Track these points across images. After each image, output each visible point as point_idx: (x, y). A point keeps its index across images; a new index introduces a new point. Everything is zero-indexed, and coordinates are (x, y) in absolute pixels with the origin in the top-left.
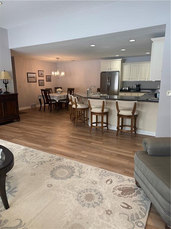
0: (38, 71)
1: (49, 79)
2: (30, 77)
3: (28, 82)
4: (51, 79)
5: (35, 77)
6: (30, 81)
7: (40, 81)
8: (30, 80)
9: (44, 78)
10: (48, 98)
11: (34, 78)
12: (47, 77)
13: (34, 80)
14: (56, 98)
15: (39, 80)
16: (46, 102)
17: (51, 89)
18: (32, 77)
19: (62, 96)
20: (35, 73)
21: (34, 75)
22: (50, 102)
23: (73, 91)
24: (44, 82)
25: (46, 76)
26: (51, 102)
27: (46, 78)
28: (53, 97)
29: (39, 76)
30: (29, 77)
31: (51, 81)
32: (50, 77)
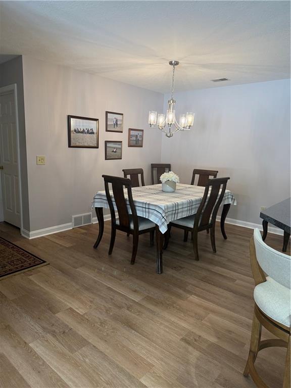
0: (107, 113)
1: (137, 141)
2: (77, 131)
3: (70, 146)
4: (142, 140)
5: (95, 131)
6: (78, 144)
7: (109, 145)
8: (77, 139)
9: (123, 137)
10: (127, 212)
11: (93, 133)
12: (132, 133)
13: (89, 140)
14: (156, 216)
15: (106, 142)
16: (118, 222)
17: (141, 171)
18: (83, 132)
19: (183, 204)
20: (96, 120)
21: (92, 125)
22: (132, 226)
23: (222, 185)
24: (121, 149)
25: (130, 130)
26: (136, 226)
27: (130, 136)
28: (147, 207)
29: (107, 131)
30: (72, 129)
31: (142, 146)
32: (140, 133)
